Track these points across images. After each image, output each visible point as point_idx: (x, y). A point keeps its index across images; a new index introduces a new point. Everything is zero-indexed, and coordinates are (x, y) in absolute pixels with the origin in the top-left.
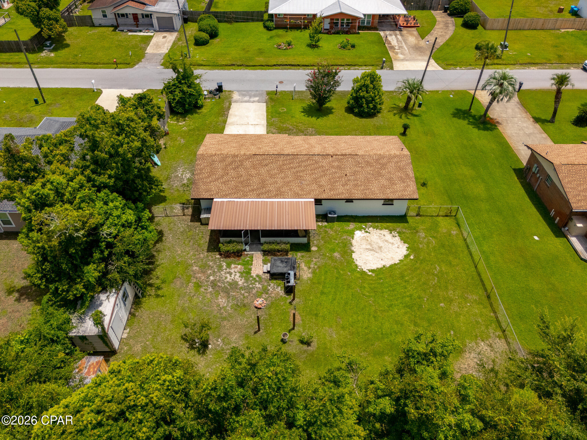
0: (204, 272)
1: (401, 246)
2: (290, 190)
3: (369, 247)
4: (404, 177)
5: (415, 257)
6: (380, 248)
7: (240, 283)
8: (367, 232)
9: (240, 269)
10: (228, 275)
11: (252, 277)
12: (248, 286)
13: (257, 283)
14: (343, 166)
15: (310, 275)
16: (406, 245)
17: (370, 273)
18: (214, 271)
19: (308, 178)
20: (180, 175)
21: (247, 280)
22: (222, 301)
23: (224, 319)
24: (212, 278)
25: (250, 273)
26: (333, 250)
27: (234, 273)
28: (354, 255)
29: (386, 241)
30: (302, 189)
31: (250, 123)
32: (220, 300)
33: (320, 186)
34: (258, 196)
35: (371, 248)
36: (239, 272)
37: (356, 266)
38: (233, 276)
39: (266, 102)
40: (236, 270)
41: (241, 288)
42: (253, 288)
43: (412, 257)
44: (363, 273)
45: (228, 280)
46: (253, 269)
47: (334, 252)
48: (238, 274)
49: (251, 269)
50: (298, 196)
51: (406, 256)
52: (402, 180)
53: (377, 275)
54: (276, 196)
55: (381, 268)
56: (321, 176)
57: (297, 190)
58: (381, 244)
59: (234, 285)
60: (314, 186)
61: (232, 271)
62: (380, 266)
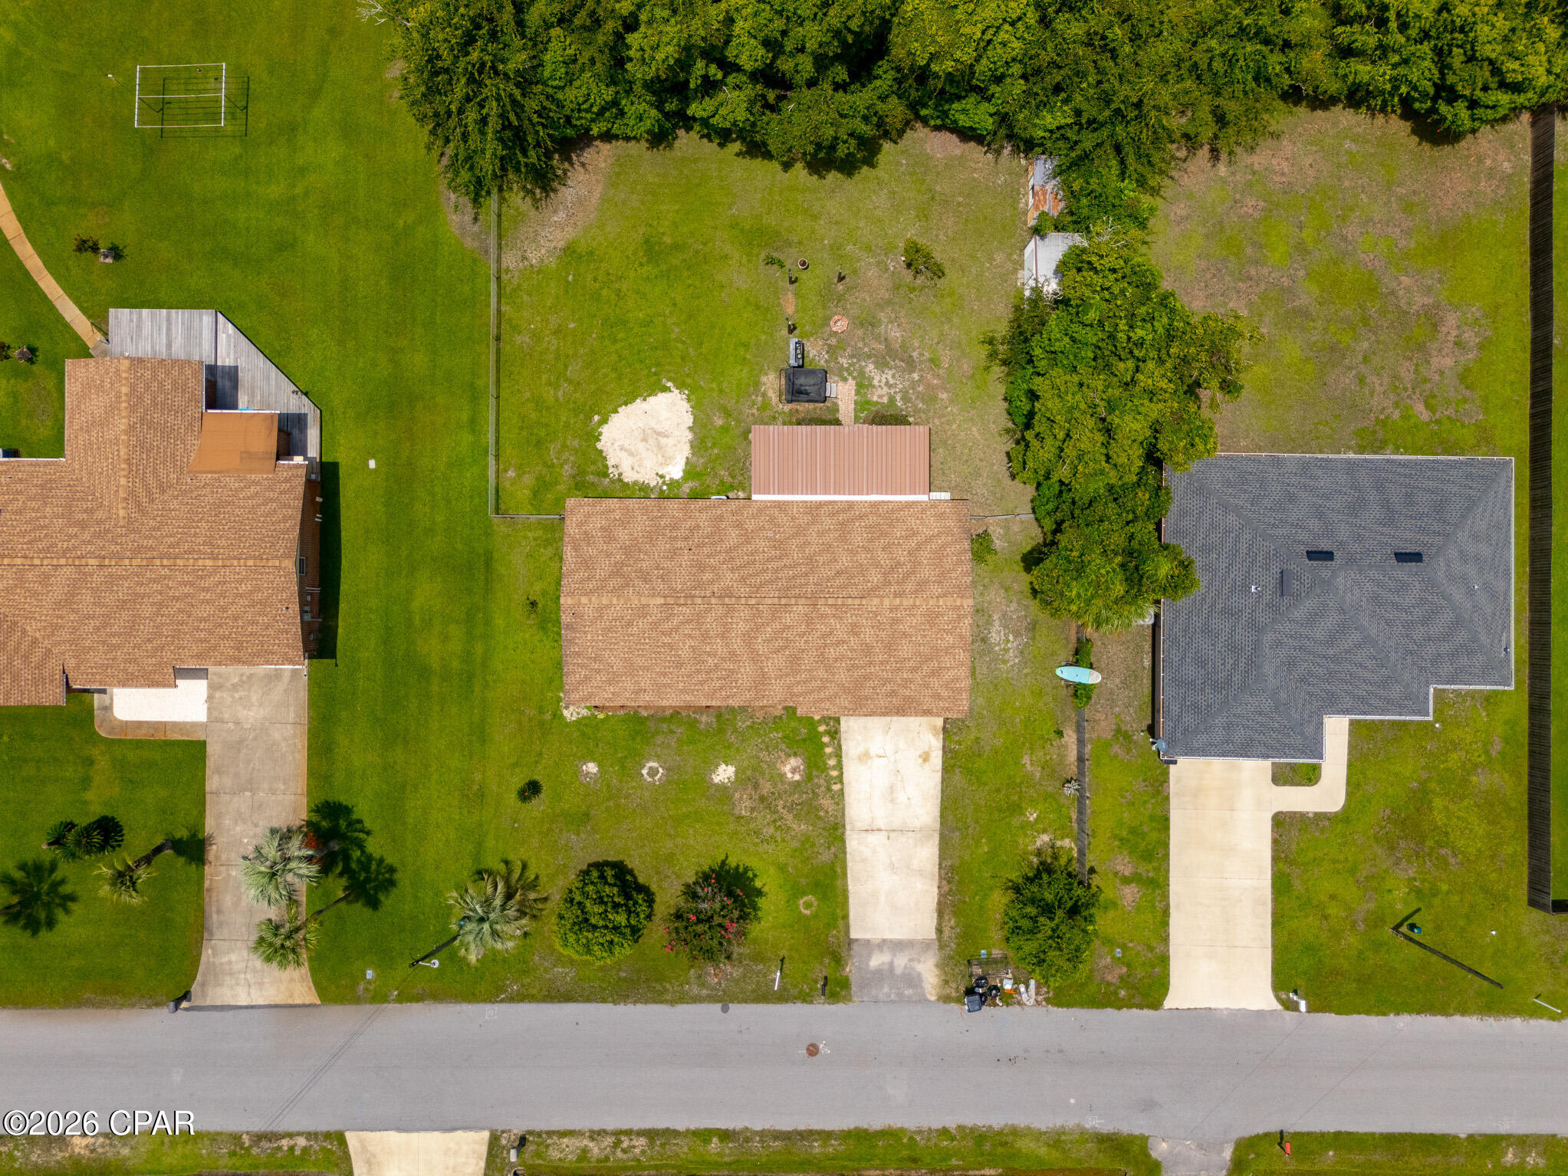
0: (928, 386)
1: (609, 444)
2: (793, 519)
3: (663, 441)
4: (583, 543)
5: (590, 418)
6: (645, 440)
7: (871, 367)
8: (662, 477)
9: (873, 394)
10: (891, 381)
11: (854, 378)
12: (859, 360)
13: (846, 366)
14: (694, 570)
15: (764, 379)
16: (599, 446)
17: (669, 384)
18: (913, 389)
19: (761, 544)
20: (1011, 637)
21: (862, 373)
22: (895, 334)
23: (889, 302)
24: (916, 376)
25: (857, 384)
26: (725, 429)
27: (882, 385)
28: (689, 420)
29: (631, 454)
30: (772, 519)
31: (883, 836)
32: (898, 334)
33: (739, 525)
34: (851, 505)
35: (660, 439)
36: (874, 387)
37: (689, 400)
38: (884, 380)
39: (851, 942)
40: (880, 392)
41: (869, 357)
42: (852, 356)
43: (596, 418)
44: (681, 386)
45: (890, 373)
46: (853, 392)
47: (722, 427)
48: (876, 382)
49: (857, 393)
50: (781, 506)
51: (604, 421)
52: (588, 538)
53: (660, 381)
54: (820, 505)
55: (649, 395)
56: (736, 547)
57: (782, 519)
58: (641, 446)
59: (881, 365)
60: (750, 525)
61: (886, 389)
62: (652, 400)
